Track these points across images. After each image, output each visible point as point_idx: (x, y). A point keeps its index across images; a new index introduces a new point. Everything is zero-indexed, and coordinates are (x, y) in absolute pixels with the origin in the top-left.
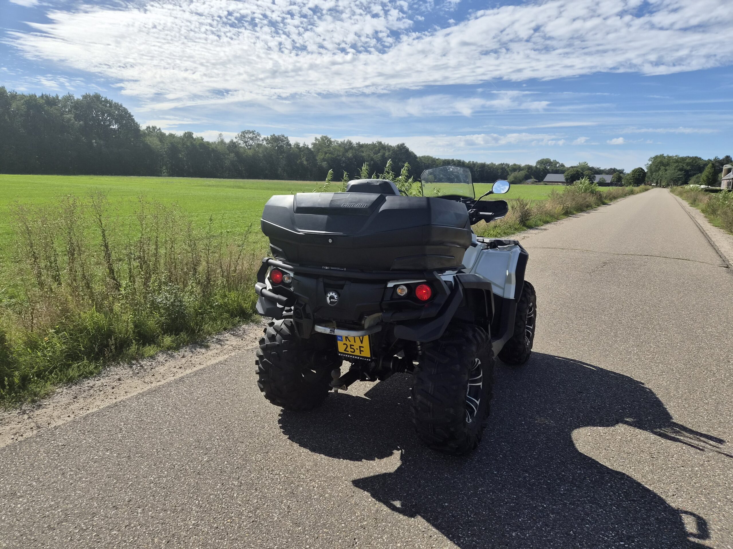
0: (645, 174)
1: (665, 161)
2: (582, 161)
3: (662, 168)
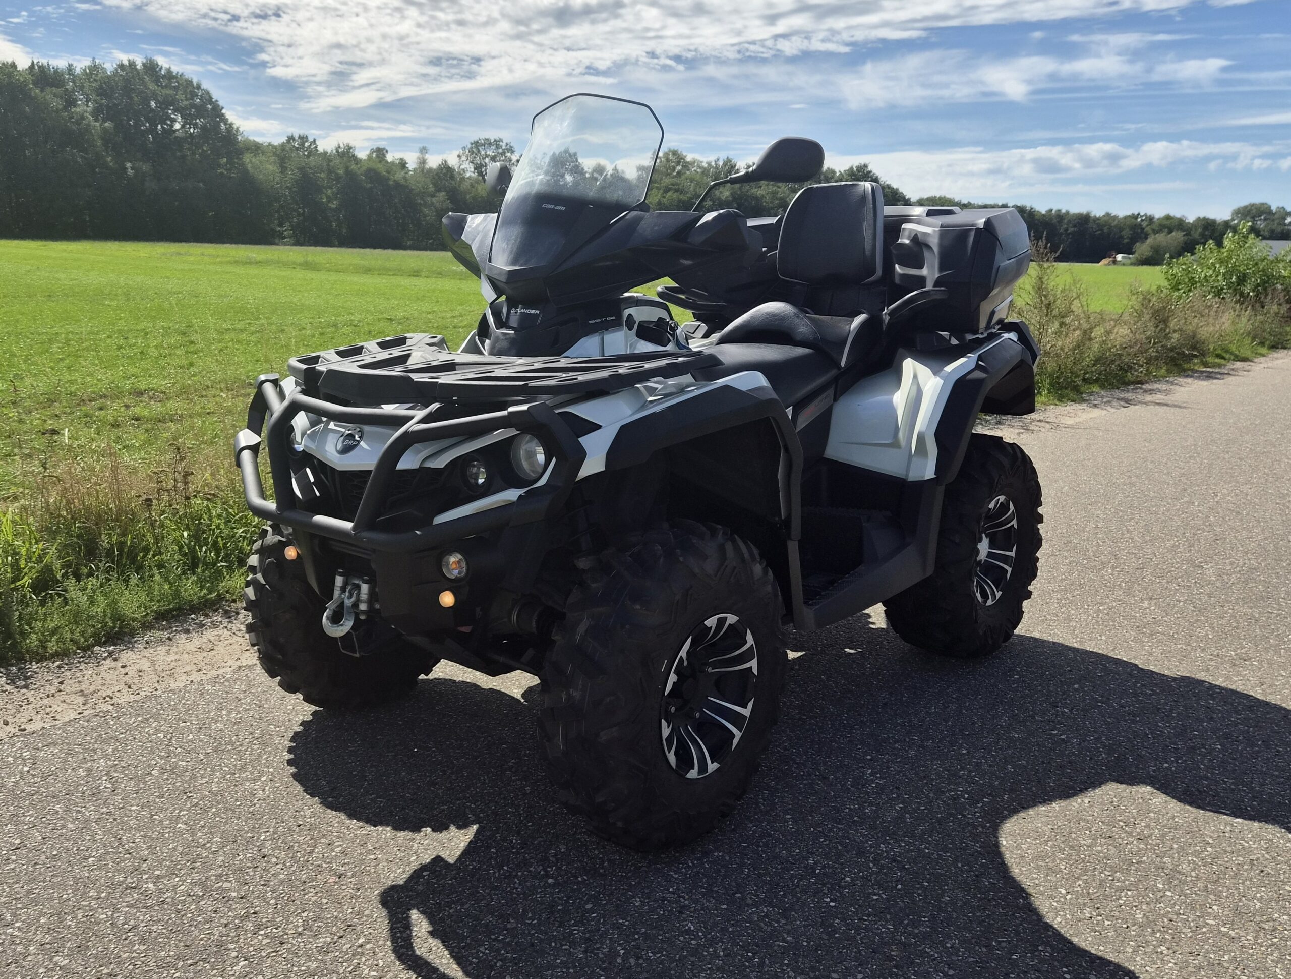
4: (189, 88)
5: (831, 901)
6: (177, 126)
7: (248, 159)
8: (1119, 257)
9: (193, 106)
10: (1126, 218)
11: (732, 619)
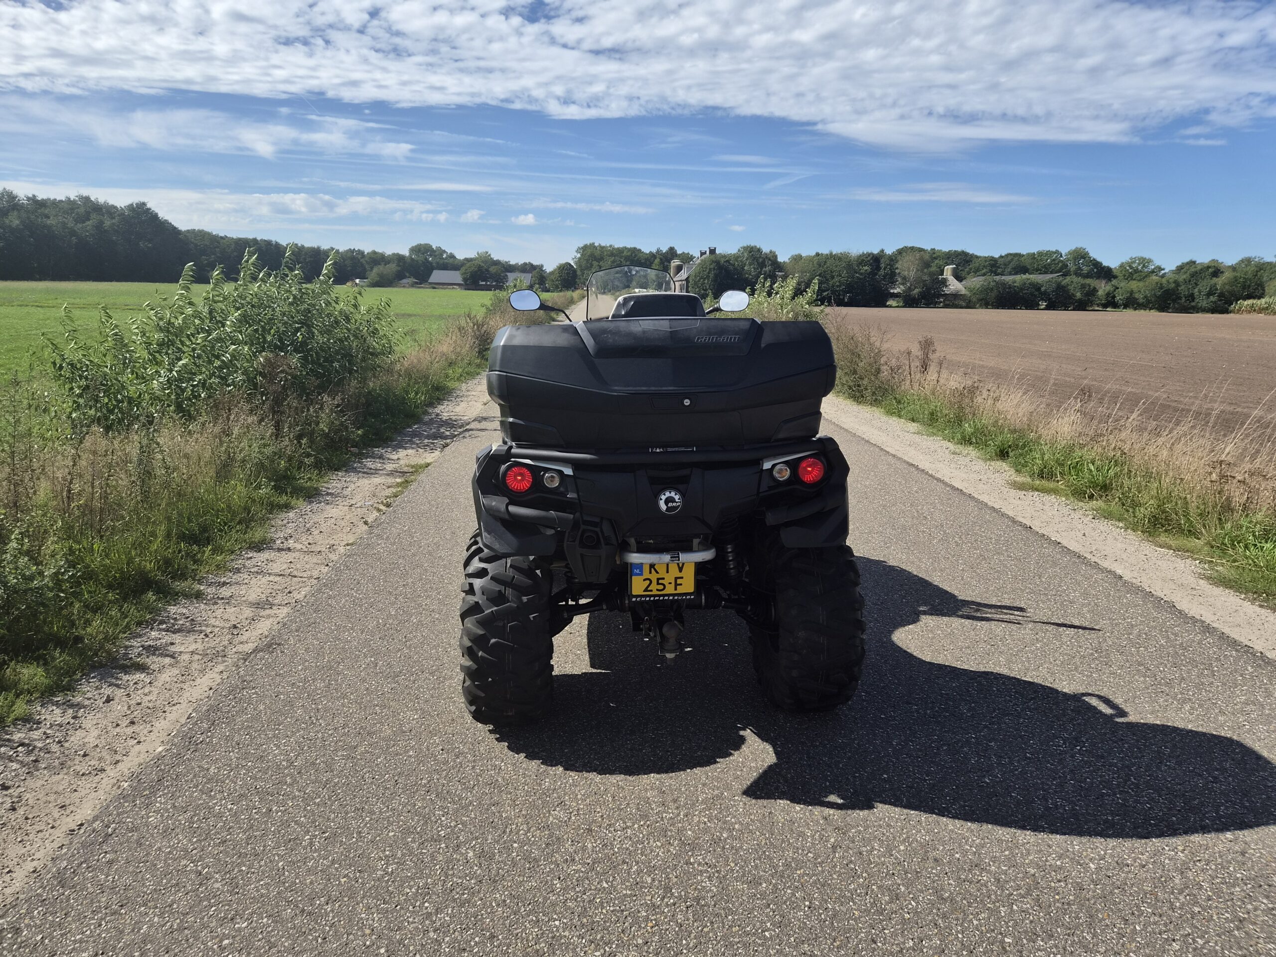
0: (574, 272)
1: (597, 253)
2: (481, 250)
8: (357, 281)
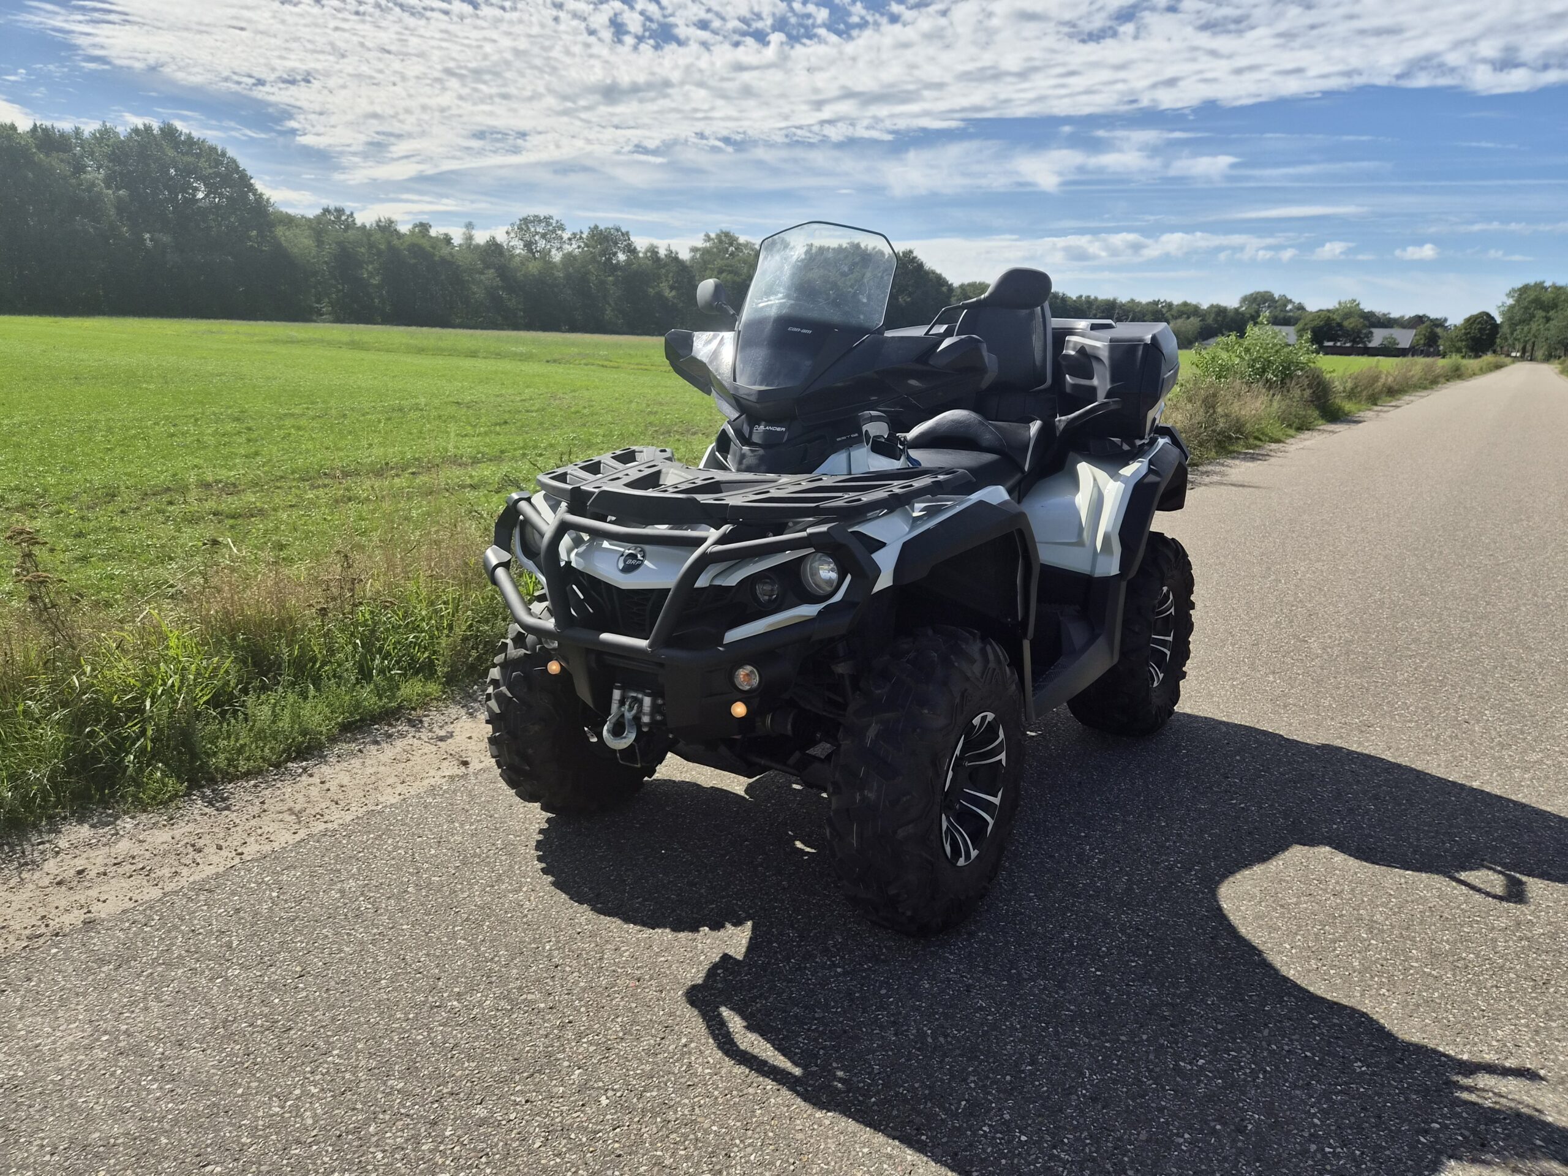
0: (1495, 327)
1: (1546, 297)
2: (1346, 298)
3: (1540, 313)
4: (214, 156)
5: (1097, 970)
6: (200, 195)
7: (279, 231)
9: (218, 174)
10: (1149, 304)
11: (990, 716)
